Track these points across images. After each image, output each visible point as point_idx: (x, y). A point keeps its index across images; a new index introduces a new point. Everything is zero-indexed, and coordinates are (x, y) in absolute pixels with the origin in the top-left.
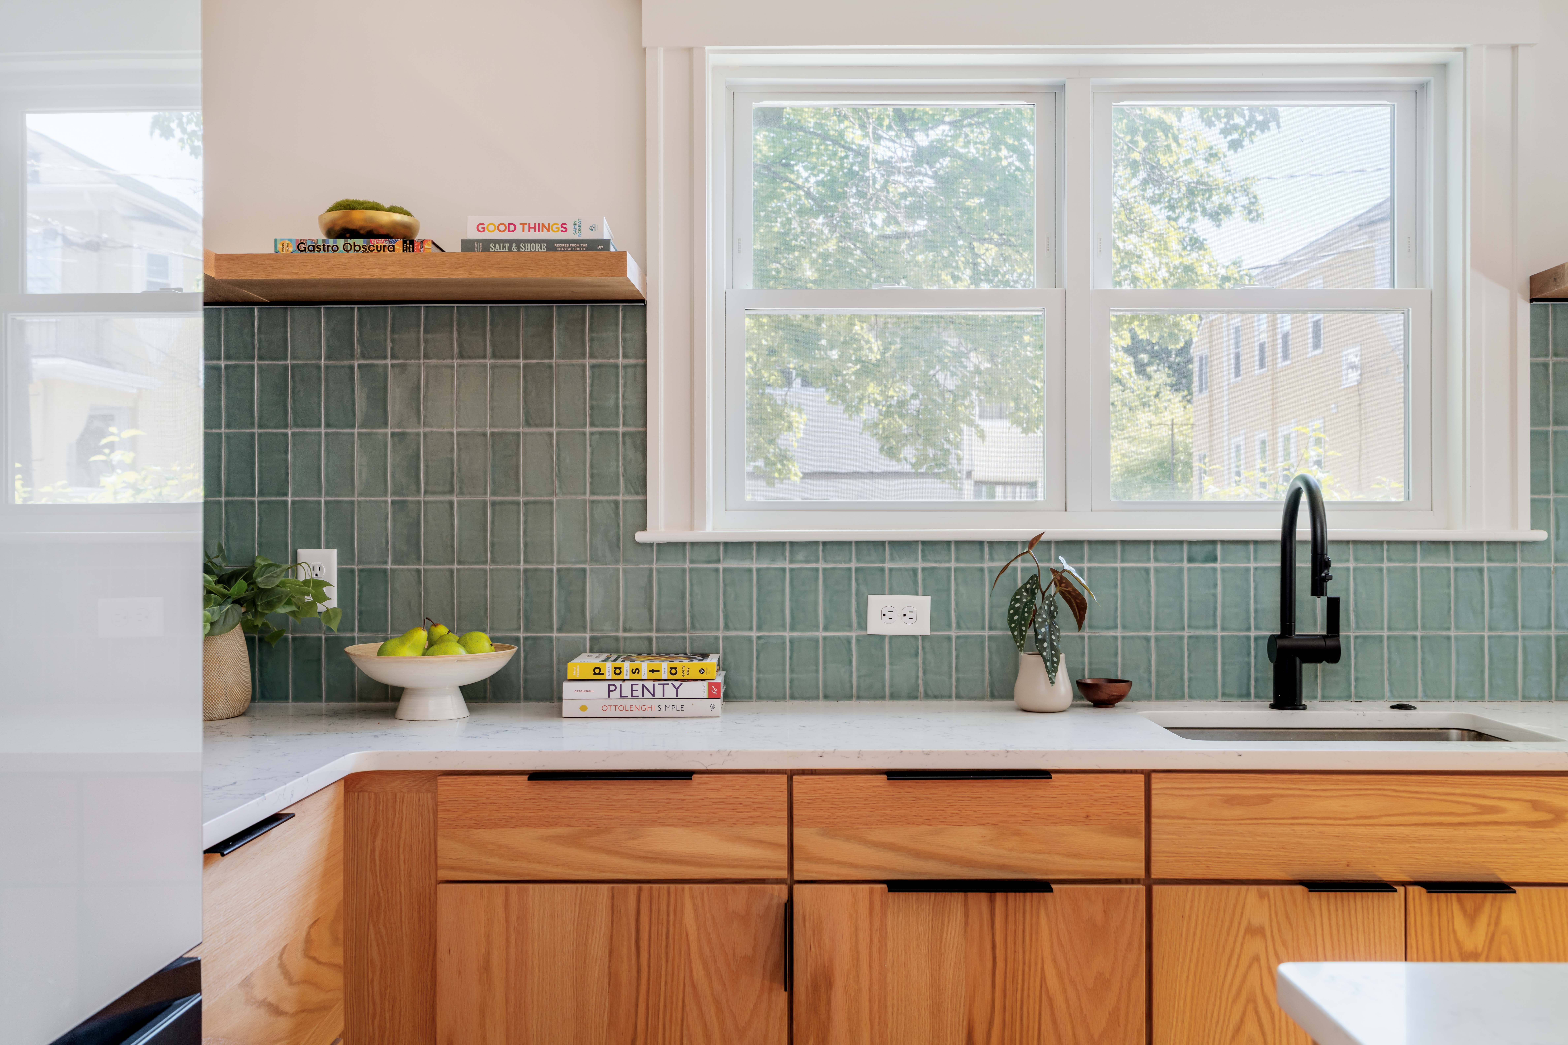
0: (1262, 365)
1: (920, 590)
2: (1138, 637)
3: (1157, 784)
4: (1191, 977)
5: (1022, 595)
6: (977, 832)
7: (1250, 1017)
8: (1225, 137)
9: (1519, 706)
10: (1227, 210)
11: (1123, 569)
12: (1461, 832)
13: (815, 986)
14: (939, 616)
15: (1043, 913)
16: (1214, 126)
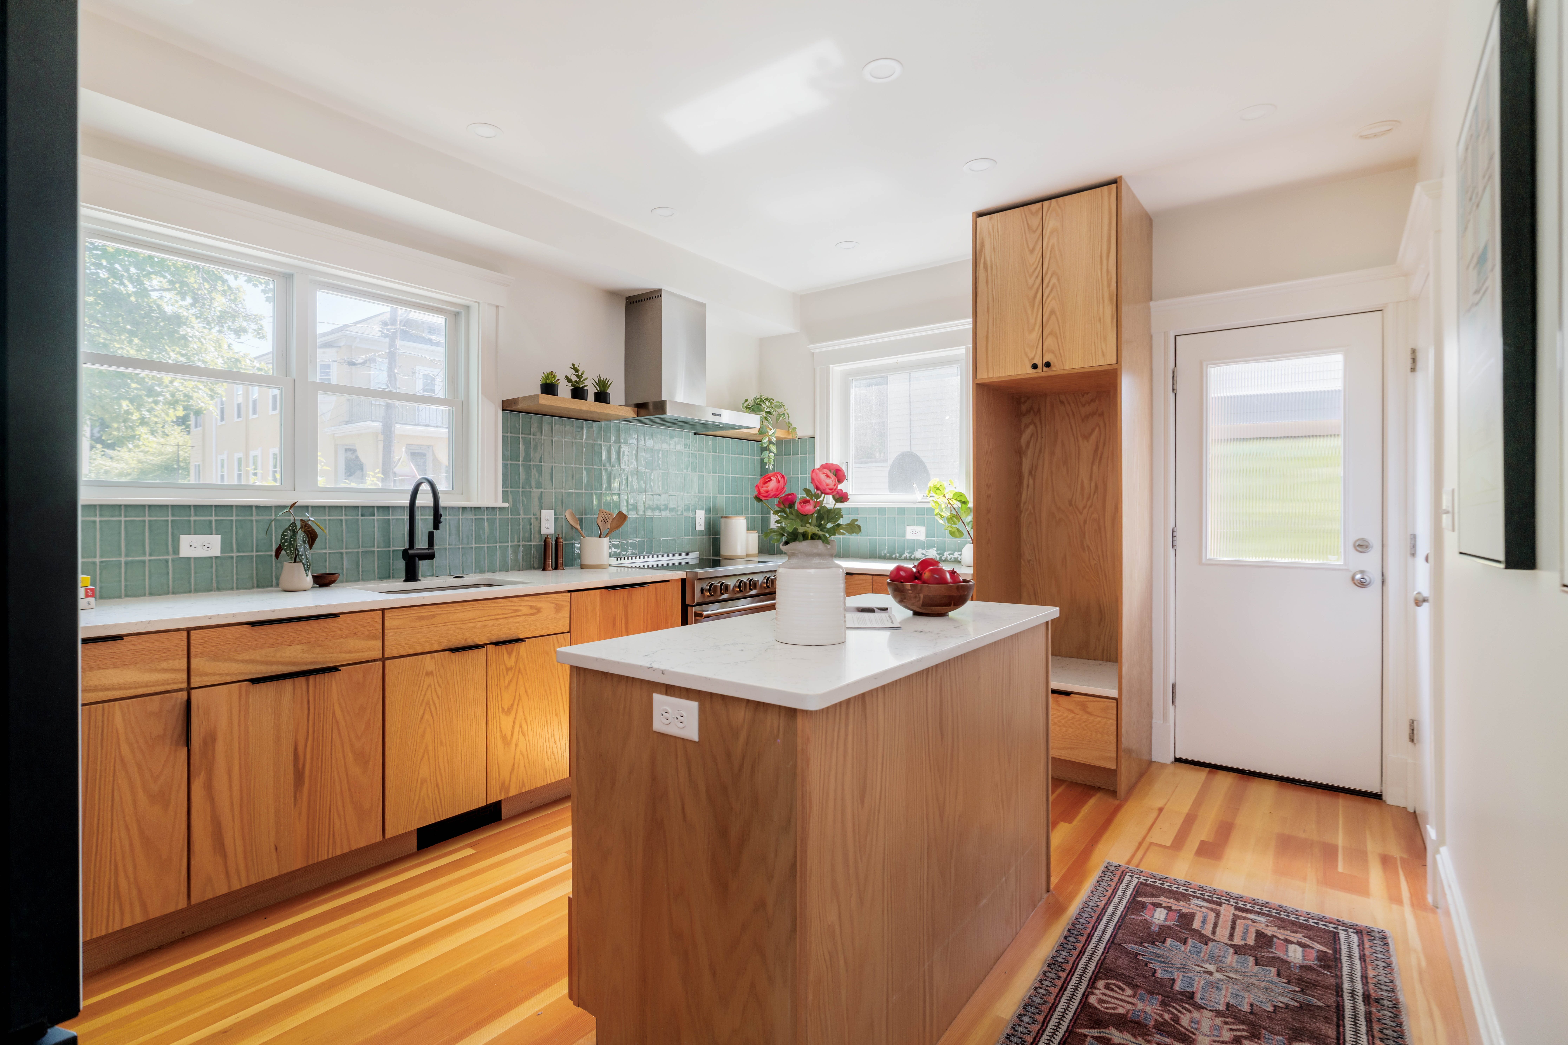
0: (239, 416)
1: (214, 532)
2: (337, 553)
3: (387, 615)
4: (402, 699)
5: (287, 532)
6: (299, 647)
7: (428, 710)
8: (265, 295)
9: (510, 573)
10: (245, 331)
11: (329, 520)
12: (506, 621)
13: (205, 743)
14: (226, 546)
15: (334, 682)
16: (258, 287)
